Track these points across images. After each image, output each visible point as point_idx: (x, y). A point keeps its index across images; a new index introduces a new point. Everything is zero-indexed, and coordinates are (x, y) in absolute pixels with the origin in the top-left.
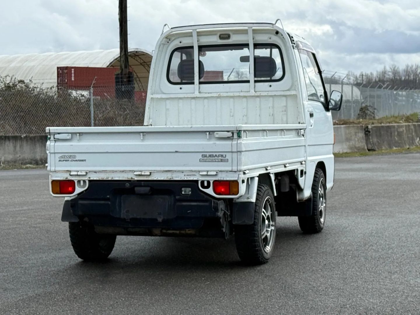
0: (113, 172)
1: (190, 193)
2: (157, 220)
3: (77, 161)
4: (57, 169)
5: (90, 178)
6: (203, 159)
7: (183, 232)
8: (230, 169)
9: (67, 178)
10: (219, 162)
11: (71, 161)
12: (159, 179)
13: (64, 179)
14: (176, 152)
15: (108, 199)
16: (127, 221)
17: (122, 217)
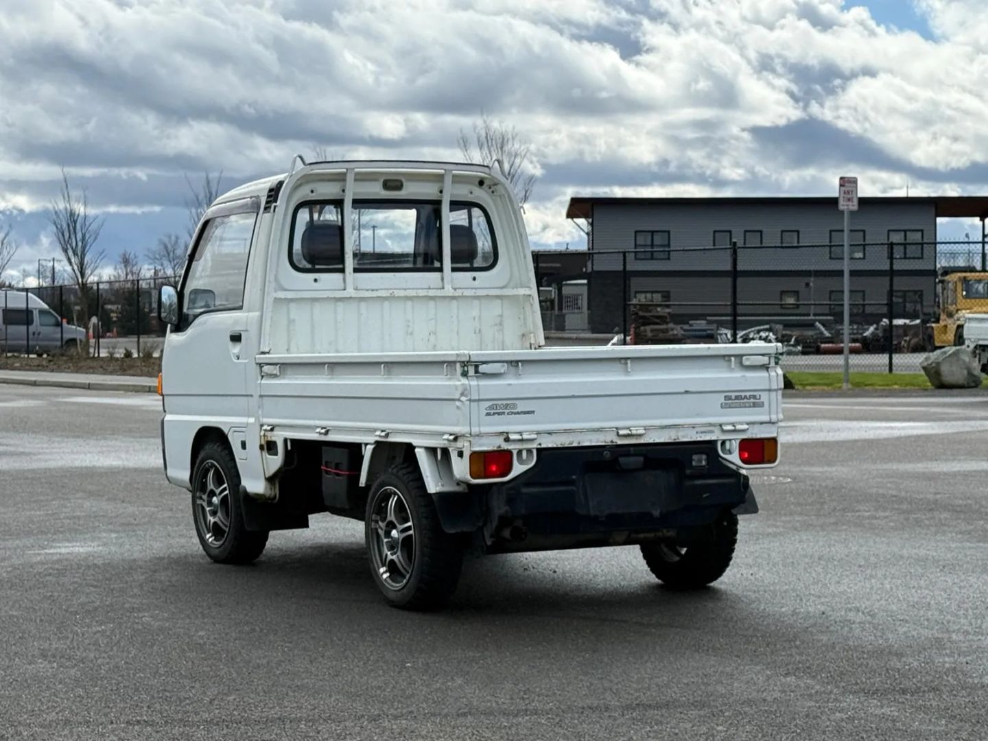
0: (581, 431)
1: (704, 463)
2: (651, 515)
3: (518, 413)
4: (484, 429)
5: (540, 444)
6: (726, 404)
7: (660, 534)
8: (765, 418)
9: (500, 447)
10: (750, 407)
11: (508, 414)
12: (657, 441)
13: (495, 449)
14: (687, 392)
15: (572, 483)
16: (600, 519)
17: (592, 513)
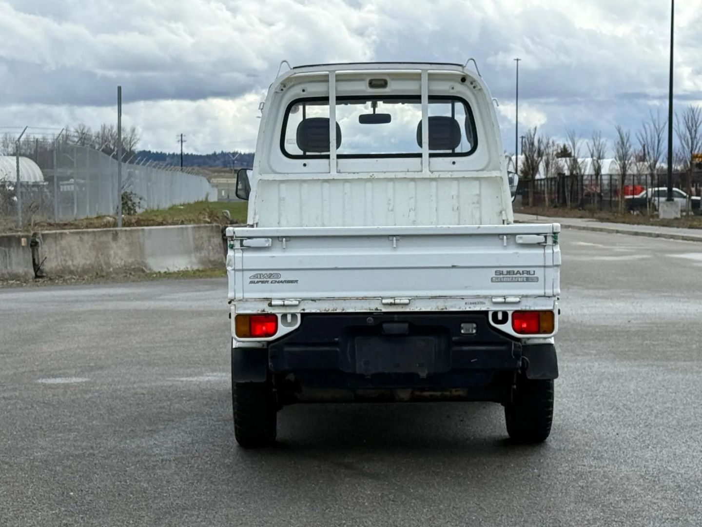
0: (344, 299)
1: (474, 331)
2: (418, 376)
3: (282, 282)
4: (247, 295)
5: (304, 310)
6: (497, 278)
7: (448, 393)
8: (541, 292)
9: (264, 311)
10: (523, 281)
11: (272, 282)
12: (423, 310)
13: (259, 312)
14: (453, 267)
15: (336, 344)
16: (366, 377)
17: (358, 372)
